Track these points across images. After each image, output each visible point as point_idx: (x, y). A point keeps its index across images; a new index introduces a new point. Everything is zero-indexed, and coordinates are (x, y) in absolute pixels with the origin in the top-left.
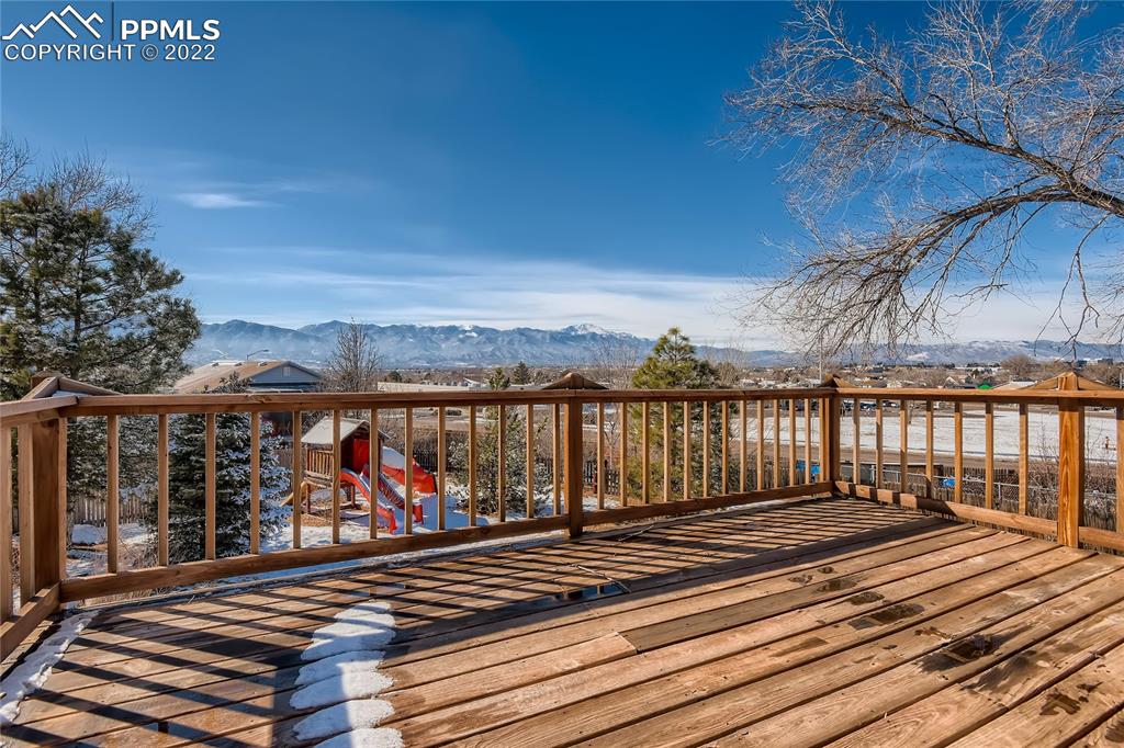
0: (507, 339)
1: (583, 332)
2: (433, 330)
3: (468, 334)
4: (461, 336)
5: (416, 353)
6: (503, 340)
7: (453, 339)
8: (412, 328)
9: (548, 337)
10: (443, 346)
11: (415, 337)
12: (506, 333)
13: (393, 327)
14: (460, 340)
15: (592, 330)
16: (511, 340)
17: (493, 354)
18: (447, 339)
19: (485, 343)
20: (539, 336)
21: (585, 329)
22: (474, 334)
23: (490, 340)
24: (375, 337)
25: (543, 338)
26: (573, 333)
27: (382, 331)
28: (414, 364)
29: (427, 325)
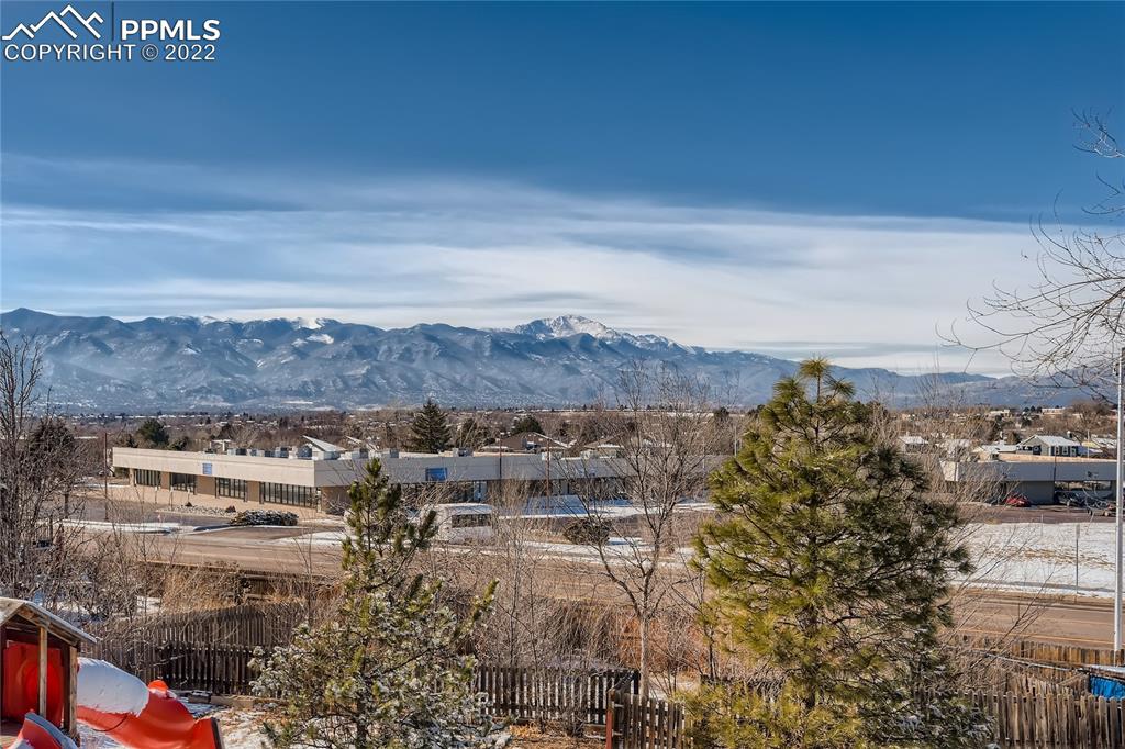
0: (398, 348)
1: (565, 334)
2: (237, 328)
3: (313, 338)
4: (299, 342)
5: (201, 379)
6: (390, 350)
7: (282, 349)
8: (192, 324)
9: (487, 344)
10: (260, 363)
11: (197, 344)
12: (398, 335)
13: (151, 323)
14: (296, 351)
15: (581, 329)
16: (408, 350)
17: (367, 382)
18: (268, 348)
19: (349, 357)
20: (468, 343)
21: (568, 326)
22: (328, 339)
23: (362, 352)
24: (112, 345)
25: (477, 346)
26: (541, 337)
27: (126, 331)
28: (196, 403)
29: (222, 317)
